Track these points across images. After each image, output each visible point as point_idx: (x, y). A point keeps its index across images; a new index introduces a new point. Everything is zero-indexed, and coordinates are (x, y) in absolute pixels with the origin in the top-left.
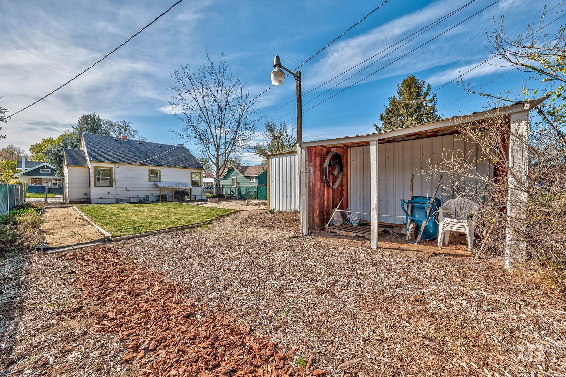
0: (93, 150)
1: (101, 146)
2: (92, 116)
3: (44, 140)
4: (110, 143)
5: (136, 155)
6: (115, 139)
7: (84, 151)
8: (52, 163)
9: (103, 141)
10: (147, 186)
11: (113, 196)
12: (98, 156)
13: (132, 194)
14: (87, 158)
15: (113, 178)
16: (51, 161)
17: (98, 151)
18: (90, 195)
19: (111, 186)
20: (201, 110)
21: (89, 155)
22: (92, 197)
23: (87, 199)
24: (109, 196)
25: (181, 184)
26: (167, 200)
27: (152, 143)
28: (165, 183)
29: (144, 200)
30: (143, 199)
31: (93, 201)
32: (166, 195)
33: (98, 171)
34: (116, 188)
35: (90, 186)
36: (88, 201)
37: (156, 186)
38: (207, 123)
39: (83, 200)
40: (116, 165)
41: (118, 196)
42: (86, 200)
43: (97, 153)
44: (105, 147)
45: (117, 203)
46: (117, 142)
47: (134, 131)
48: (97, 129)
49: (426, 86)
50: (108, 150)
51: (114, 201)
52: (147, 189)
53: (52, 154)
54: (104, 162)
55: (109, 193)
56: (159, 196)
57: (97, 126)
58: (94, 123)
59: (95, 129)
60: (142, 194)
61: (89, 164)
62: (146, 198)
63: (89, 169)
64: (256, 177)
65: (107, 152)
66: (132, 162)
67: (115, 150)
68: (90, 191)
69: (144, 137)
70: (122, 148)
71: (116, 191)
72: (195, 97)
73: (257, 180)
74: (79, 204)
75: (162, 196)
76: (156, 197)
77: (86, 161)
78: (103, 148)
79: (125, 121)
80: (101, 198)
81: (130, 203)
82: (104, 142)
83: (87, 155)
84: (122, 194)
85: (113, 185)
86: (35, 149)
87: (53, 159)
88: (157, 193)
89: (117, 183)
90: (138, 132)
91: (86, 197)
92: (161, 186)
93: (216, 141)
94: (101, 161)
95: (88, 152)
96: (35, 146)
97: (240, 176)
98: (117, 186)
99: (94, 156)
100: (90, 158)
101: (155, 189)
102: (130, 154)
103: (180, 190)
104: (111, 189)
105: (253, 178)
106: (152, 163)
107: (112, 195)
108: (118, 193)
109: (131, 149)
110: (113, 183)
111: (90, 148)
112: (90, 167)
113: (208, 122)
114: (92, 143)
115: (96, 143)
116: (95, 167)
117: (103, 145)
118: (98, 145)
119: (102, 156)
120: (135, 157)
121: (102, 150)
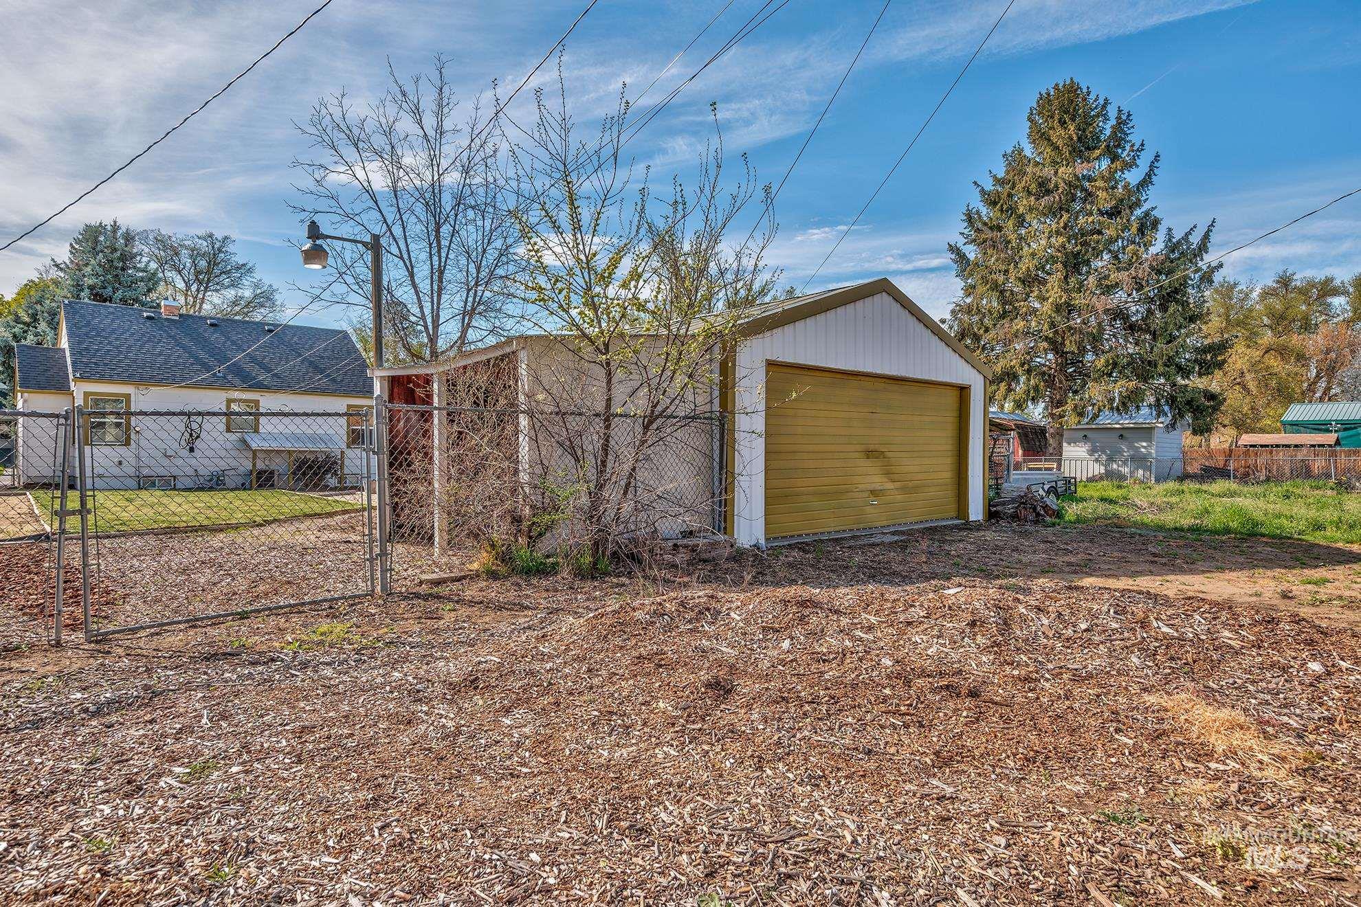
0: (86, 349)
1: (106, 338)
2: (109, 228)
4: (130, 327)
5: (197, 358)
6: (146, 315)
7: (63, 351)
9: (113, 320)
10: (222, 445)
11: (132, 472)
12: (95, 364)
13: (180, 467)
14: (70, 369)
15: (133, 424)
17: (98, 350)
18: (74, 467)
19: (127, 443)
20: (385, 221)
21: (75, 363)
24: (121, 471)
26: (272, 484)
28: (273, 437)
29: (210, 483)
30: (210, 480)
32: (272, 471)
34: (138, 449)
35: (74, 442)
36: (70, 484)
37: (245, 445)
38: (401, 258)
39: (57, 481)
40: (141, 387)
41: (145, 472)
43: (94, 356)
44: (117, 339)
45: (140, 488)
46: (148, 323)
47: (238, 268)
48: (123, 269)
49: (1112, 112)
50: (123, 349)
51: (133, 482)
52: (222, 454)
54: (111, 380)
55: (120, 463)
56: (250, 472)
57: (123, 258)
58: (115, 250)
59: (117, 268)
60: (209, 467)
61: (73, 385)
62: (219, 478)
63: (73, 398)
65: (120, 352)
66: (183, 381)
67: (141, 347)
68: (74, 457)
69: (271, 286)
70: (160, 341)
71: (138, 457)
72: (366, 184)
74: (47, 489)
75: (259, 472)
76: (243, 475)
77: (66, 377)
78: (110, 343)
79: (211, 236)
80: (101, 476)
81: (174, 489)
82: (115, 326)
83: (69, 360)
84: (155, 465)
85: (133, 442)
88: (245, 464)
89: (142, 436)
90: (250, 271)
92: (258, 444)
93: (427, 311)
94: (102, 379)
95: (72, 354)
98: (143, 443)
99: (86, 365)
100: (75, 370)
101: (241, 454)
102: (179, 357)
104: (125, 453)
106: (237, 381)
107: (129, 469)
108: (144, 462)
109: (186, 341)
110: (133, 435)
111: (79, 343)
112: (75, 394)
113: (406, 256)
114: (84, 330)
115: (94, 329)
116: (86, 394)
117: (113, 331)
118: (98, 335)
119: (106, 365)
120: (192, 364)
121: (108, 347)
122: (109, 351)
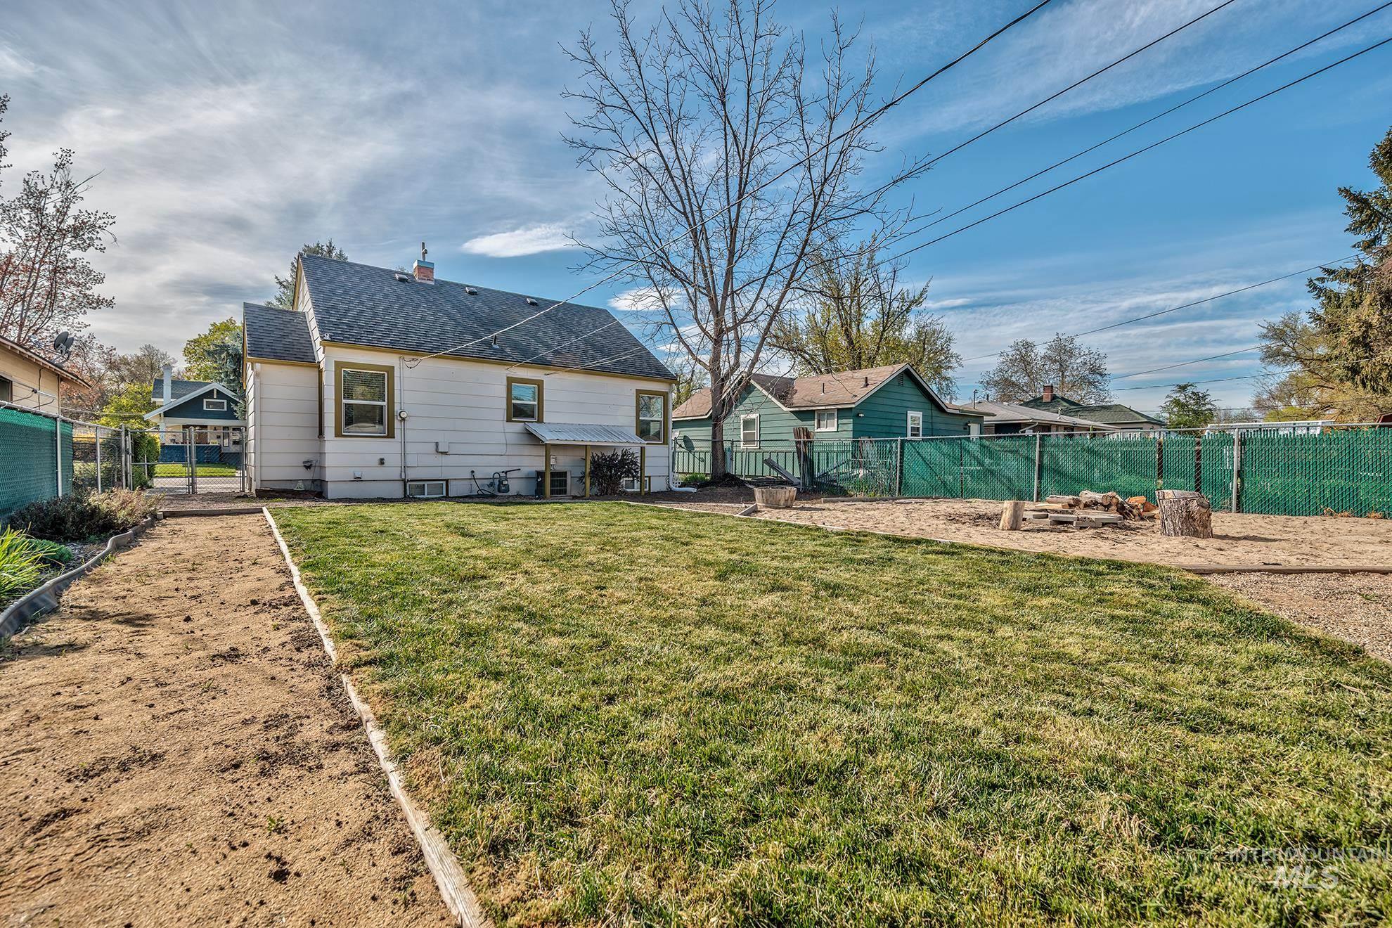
0: (333, 307)
1: (356, 297)
2: (325, 248)
3: (214, 325)
4: (382, 288)
5: (465, 327)
6: (397, 276)
7: (304, 315)
8: (230, 381)
9: (361, 279)
10: (501, 438)
11: (395, 473)
12: (347, 325)
13: (455, 469)
14: (316, 334)
15: (397, 408)
16: (227, 376)
17: (348, 310)
18: (322, 468)
19: (391, 435)
21: (322, 326)
22: (329, 475)
23: (313, 481)
24: (380, 473)
25: (607, 431)
26: (565, 492)
27: (507, 293)
28: (560, 428)
29: (491, 490)
30: (491, 485)
31: (332, 490)
32: (564, 474)
33: (349, 380)
34: (404, 443)
35: (321, 433)
36: (316, 491)
37: (533, 439)
38: (685, 213)
39: (300, 486)
40: (407, 358)
41: (412, 474)
42: (309, 486)
43: (345, 316)
44: (369, 300)
45: (407, 499)
46: (402, 286)
50: (379, 310)
51: (398, 491)
52: (502, 450)
53: (228, 355)
54: (370, 346)
55: (382, 462)
56: (540, 474)
60: (488, 468)
61: (320, 356)
62: (501, 482)
63: (320, 372)
64: (842, 413)
65: (376, 314)
67: (400, 309)
68: (322, 454)
70: (419, 305)
71: (404, 454)
73: (848, 424)
74: (288, 498)
75: (553, 474)
76: (528, 478)
77: (310, 343)
78: (361, 303)
80: (358, 479)
81: (447, 498)
82: (364, 285)
83: (313, 324)
84: (424, 466)
85: (397, 433)
86: (195, 349)
87: (230, 370)
88: (533, 462)
89: (408, 425)
91: (308, 475)
92: (549, 437)
94: (358, 345)
95: (317, 312)
96: (195, 341)
97: (776, 411)
98: (410, 435)
99: (337, 325)
100: (322, 332)
101: (528, 450)
102: (445, 324)
103: (609, 453)
104: (388, 448)
105: (831, 416)
106: (517, 355)
107: (392, 471)
108: (411, 461)
109: (448, 308)
110: (397, 424)
111: (325, 300)
112: (322, 366)
114: (329, 287)
115: (340, 287)
116: (339, 365)
117: (363, 292)
118: (346, 293)
119: (361, 327)
120: (462, 333)
121: (360, 308)
122: (362, 311)
